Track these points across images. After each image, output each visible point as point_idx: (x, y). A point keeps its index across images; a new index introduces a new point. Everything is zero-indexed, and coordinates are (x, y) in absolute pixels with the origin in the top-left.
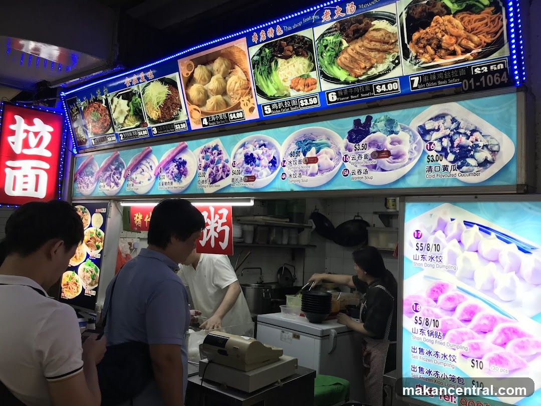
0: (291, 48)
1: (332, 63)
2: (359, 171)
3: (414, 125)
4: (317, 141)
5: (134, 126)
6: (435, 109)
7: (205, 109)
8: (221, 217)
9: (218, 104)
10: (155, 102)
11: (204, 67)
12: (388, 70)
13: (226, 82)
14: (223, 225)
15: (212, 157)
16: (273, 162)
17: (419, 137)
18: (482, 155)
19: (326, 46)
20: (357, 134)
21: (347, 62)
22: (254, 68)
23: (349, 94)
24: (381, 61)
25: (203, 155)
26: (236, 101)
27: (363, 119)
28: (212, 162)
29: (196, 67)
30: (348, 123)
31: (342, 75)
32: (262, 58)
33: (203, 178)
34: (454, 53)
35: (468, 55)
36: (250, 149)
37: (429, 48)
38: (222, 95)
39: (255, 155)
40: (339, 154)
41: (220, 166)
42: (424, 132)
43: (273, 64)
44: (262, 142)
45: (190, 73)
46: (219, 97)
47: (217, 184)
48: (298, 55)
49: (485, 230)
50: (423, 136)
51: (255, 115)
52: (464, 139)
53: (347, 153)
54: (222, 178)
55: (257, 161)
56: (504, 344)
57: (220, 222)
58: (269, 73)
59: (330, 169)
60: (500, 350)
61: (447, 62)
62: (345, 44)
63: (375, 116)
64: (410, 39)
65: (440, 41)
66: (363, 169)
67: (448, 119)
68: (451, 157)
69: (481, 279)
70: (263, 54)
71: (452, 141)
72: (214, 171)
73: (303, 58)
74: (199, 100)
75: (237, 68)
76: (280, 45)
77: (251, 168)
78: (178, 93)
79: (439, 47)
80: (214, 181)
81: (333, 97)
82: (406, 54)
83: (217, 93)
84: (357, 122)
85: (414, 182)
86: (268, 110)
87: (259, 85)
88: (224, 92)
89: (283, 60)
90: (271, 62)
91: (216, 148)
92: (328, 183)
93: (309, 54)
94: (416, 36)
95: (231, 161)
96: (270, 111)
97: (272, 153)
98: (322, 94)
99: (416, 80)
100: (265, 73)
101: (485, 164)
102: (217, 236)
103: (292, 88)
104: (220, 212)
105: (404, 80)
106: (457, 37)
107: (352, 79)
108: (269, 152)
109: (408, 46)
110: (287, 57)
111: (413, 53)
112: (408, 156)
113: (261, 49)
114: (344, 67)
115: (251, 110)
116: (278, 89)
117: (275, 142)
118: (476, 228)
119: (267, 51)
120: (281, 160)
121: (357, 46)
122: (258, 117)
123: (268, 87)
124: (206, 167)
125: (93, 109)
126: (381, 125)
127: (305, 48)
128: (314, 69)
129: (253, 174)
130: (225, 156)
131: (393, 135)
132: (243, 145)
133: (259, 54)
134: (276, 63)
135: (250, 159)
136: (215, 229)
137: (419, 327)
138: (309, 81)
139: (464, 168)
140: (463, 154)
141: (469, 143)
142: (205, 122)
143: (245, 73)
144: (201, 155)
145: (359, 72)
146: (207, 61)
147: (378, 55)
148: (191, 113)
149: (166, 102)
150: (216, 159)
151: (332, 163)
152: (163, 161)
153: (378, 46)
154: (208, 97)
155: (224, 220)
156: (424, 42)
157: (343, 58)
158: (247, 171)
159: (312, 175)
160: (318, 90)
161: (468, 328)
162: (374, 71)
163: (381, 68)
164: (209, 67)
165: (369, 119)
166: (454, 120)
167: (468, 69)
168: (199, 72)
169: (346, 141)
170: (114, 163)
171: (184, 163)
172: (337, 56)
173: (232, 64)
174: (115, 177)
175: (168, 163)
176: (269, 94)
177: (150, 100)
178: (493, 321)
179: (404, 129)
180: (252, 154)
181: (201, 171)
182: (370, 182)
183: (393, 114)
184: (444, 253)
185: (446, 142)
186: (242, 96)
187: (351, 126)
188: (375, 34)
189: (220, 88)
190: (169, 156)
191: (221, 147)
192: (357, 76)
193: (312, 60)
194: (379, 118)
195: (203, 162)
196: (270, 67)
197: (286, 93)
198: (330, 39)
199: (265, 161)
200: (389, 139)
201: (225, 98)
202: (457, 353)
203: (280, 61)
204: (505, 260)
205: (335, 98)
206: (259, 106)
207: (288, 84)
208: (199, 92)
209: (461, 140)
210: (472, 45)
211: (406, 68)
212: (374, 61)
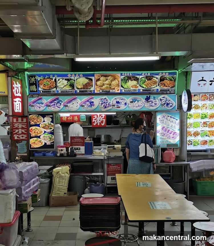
0: (133, 79)
1: (143, 84)
2: (148, 107)
3: (159, 98)
4: (138, 100)
5: (69, 89)
6: (163, 96)
7: (102, 88)
8: (102, 117)
9: (107, 87)
10: (82, 83)
11: (104, 77)
12: (155, 87)
13: (112, 82)
14: (103, 119)
15: (104, 101)
16: (126, 104)
17: (160, 101)
18: (171, 105)
19: (142, 80)
20: (147, 99)
21: (146, 84)
22: (121, 81)
23: (145, 91)
24: (154, 85)
25: (101, 100)
26: (114, 88)
27: (148, 96)
28: (104, 102)
29: (101, 77)
30: (145, 96)
31: (145, 86)
32: (124, 79)
33: (101, 107)
34: (167, 87)
35: (169, 87)
36: (118, 100)
37: (163, 85)
38: (109, 85)
39: (119, 102)
40: (143, 103)
41: (107, 104)
42: (161, 100)
43: (127, 81)
44: (122, 99)
45: (99, 78)
46: (108, 86)
47: (106, 108)
48: (135, 80)
49: (171, 117)
50: (161, 101)
51: (119, 92)
52: (168, 102)
53: (145, 103)
54: (108, 107)
55: (120, 103)
56: (174, 135)
57: (102, 118)
58: (126, 82)
59: (141, 106)
60: (173, 136)
61: (165, 88)
62: (147, 81)
63: (151, 96)
64: (160, 83)
65: (165, 84)
66: (149, 106)
67: (165, 98)
68: (166, 105)
69: (170, 125)
70: (125, 78)
71: (166, 102)
72: (105, 105)
73: (136, 81)
74: (100, 85)
75: (116, 80)
76: (130, 77)
77: (119, 105)
78: (92, 82)
79: (165, 85)
80: (105, 107)
81: (141, 91)
82: (159, 85)
83: (107, 85)
84: (147, 97)
85: (159, 109)
86: (123, 91)
87: (122, 85)
88: (110, 85)
89: (130, 81)
90: (127, 80)
91: (105, 99)
92: (141, 109)
93: (138, 81)
94: (161, 82)
95: (111, 102)
96: (124, 91)
97: (125, 101)
98: (139, 89)
99: (160, 90)
100: (125, 82)
101: (171, 106)
102: (100, 122)
103: (131, 87)
104: (101, 115)
105: (157, 90)
106: (168, 84)
107: (147, 88)
108: (124, 101)
109: (159, 84)
110: (131, 80)
111: (160, 85)
112: (158, 104)
113: (125, 77)
114: (145, 85)
115: (118, 90)
116: (127, 87)
117: (126, 99)
118: (169, 117)
119: (126, 78)
120: (128, 103)
121: (149, 81)
122: (120, 92)
123: (125, 86)
124: (102, 104)
125: (46, 81)
126: (152, 98)
127: (137, 79)
128: (138, 84)
129: (119, 106)
130: (109, 101)
131: (155, 100)
132: (116, 99)
133: (124, 78)
134: (128, 81)
135: (118, 102)
136: (100, 120)
137: (160, 135)
138: (136, 86)
139: (168, 107)
140: (168, 104)
141: (169, 102)
142: (101, 91)
143: (119, 82)
144: (100, 101)
145: (148, 86)
146: (106, 76)
147: (153, 84)
148: (96, 88)
149: (86, 84)
150: (106, 102)
151: (142, 105)
152: (83, 101)
153: (153, 82)
154: (104, 85)
155: (103, 117)
156: (162, 84)
157: (145, 83)
158: (117, 105)
159: (137, 107)
160: (138, 88)
161: (168, 133)
162: (152, 87)
163: (153, 87)
164: (106, 78)
165: (150, 96)
166: (166, 98)
167: (169, 90)
168: (102, 78)
169: (145, 100)
170: (56, 100)
171: (93, 102)
172: (144, 82)
173: (115, 79)
174: (58, 105)
175: (86, 102)
176: (125, 87)
177: (79, 82)
178: (172, 131)
179: (157, 99)
180: (119, 101)
181: (100, 105)
182: (150, 109)
183: (155, 96)
184: (164, 121)
185: (165, 102)
186: (116, 86)
187: (146, 97)
188: (153, 80)
189: (109, 84)
190: (86, 100)
191: (107, 98)
192: (148, 87)
193: (138, 82)
194: (152, 96)
195: (101, 102)
196: (126, 81)
197: (129, 88)
198: (143, 79)
199: (123, 103)
200: (154, 100)
201: (110, 86)
202: (166, 138)
203: (129, 81)
204: (174, 122)
205: (142, 91)
206: (121, 90)
207: (131, 86)
208: (101, 83)
209: (167, 102)
210: (170, 86)
211: (158, 87)
212: (152, 85)
